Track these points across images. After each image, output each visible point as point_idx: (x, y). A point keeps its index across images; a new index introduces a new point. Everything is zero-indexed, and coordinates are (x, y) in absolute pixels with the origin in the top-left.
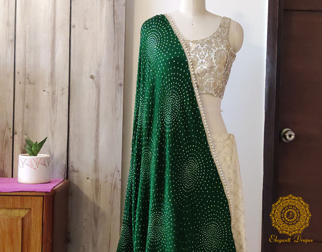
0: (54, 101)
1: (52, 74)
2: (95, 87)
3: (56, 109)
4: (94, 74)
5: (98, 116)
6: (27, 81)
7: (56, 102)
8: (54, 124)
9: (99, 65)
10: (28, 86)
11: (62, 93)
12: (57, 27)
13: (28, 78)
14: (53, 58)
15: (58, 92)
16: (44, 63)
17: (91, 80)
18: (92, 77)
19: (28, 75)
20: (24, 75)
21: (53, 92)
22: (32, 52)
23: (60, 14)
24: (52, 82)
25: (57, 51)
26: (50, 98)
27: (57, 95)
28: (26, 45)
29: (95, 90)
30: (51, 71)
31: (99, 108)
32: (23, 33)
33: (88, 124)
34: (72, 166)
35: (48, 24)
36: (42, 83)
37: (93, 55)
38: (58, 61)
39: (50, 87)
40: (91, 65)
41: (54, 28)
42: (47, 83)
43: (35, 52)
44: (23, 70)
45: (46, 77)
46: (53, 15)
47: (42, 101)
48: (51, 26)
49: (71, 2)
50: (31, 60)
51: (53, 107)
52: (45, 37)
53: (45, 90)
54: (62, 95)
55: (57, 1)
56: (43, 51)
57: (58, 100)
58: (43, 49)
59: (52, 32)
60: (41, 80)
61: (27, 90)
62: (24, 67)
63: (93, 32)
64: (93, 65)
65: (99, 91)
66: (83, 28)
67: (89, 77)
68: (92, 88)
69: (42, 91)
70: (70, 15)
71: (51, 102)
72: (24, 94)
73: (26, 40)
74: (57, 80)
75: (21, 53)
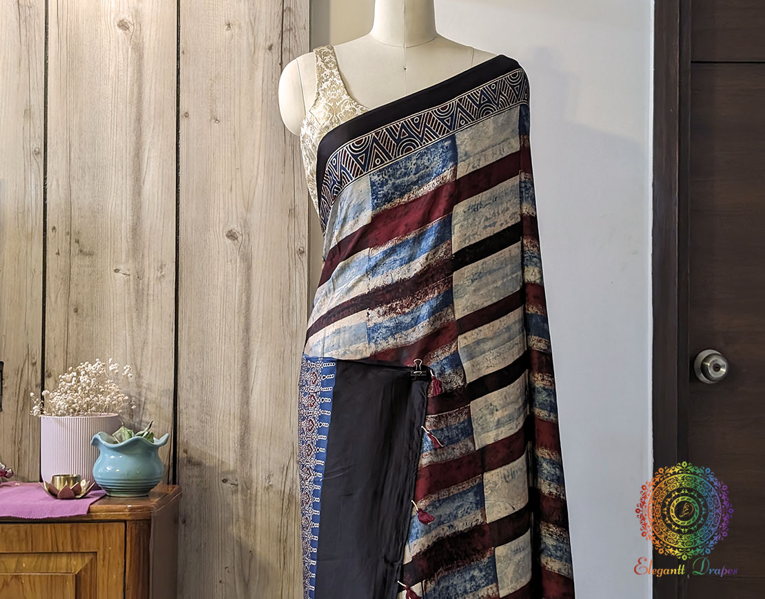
0: (140, 295)
1: (136, 231)
2: (238, 260)
3: (145, 315)
4: (235, 227)
5: (247, 329)
6: (75, 248)
7: (145, 297)
8: (143, 349)
9: (248, 208)
10: (77, 261)
11: (159, 275)
12: (145, 117)
13: (77, 242)
14: (137, 191)
15: (151, 274)
16: (117, 204)
17: (229, 241)
18: (231, 235)
19: (79, 232)
20: (68, 234)
21: (138, 273)
22: (87, 178)
23: (153, 87)
24: (136, 250)
25: (146, 176)
26: (132, 287)
27: (146, 279)
28: (72, 161)
29: (238, 266)
30: (133, 223)
31: (249, 309)
32: (63, 134)
33: (223, 348)
34: (186, 452)
35: (124, 112)
36: (112, 252)
37: (234, 181)
38: (149, 199)
39: (130, 261)
40: (230, 208)
41: (139, 120)
42: (124, 253)
43: (94, 180)
44: (64, 223)
45: (121, 237)
46: (136, 89)
47: (111, 295)
48: (130, 116)
49: (178, 59)
50: (85, 196)
51: (139, 310)
52: (116, 142)
53: (118, 268)
54: (160, 280)
55: (145, 56)
56: (113, 176)
57: (151, 292)
58: (114, 172)
59: (135, 130)
60: (109, 245)
61: (75, 270)
62: (68, 214)
63: (232, 127)
64: (234, 207)
65: (249, 268)
66: (209, 118)
67: (225, 234)
68: (233, 261)
69: (113, 272)
70: (178, 88)
71: (133, 297)
72: (68, 280)
73: (73, 150)
74: (147, 245)
75: (60, 183)
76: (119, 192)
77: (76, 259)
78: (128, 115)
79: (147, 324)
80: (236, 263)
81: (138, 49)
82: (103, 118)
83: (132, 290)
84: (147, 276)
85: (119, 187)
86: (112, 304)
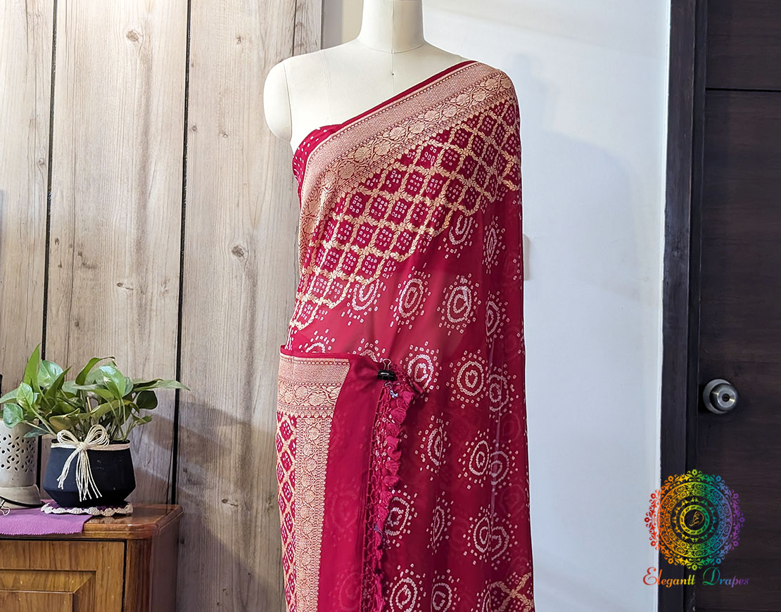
0: (143, 310)
1: (140, 245)
2: (244, 276)
3: (147, 331)
4: (242, 243)
5: (251, 347)
6: (78, 260)
7: (148, 312)
8: (144, 365)
9: (255, 224)
10: (79, 273)
11: (163, 290)
12: (152, 130)
13: (80, 254)
14: (143, 205)
15: (154, 289)
16: (122, 218)
17: (234, 257)
18: (237, 252)
19: (82, 245)
20: (71, 246)
21: (141, 287)
22: (91, 190)
23: (161, 100)
24: (140, 264)
25: (153, 189)
26: (135, 301)
27: (150, 294)
28: (77, 172)
29: (243, 282)
30: (137, 237)
31: (253, 327)
32: (69, 145)
33: (226, 366)
34: (186, 471)
35: (131, 124)
36: (116, 265)
37: (241, 197)
38: (154, 213)
39: (134, 275)
40: (236, 223)
41: (146, 132)
42: (127, 267)
43: (99, 192)
44: (67, 235)
45: (125, 251)
46: (143, 101)
47: (114, 309)
48: (137, 127)
49: (187, 71)
50: (89, 209)
51: (141, 325)
52: (123, 155)
53: (121, 282)
54: (163, 295)
55: (154, 68)
56: (119, 189)
57: (154, 307)
58: (119, 184)
59: (141, 142)
60: (113, 259)
61: (77, 283)
62: (72, 226)
63: (241, 142)
64: (241, 223)
65: (254, 285)
66: (218, 132)
67: (230, 250)
68: (238, 278)
69: (116, 287)
70: (186, 101)
71: (135, 312)
72: (69, 294)
73: (78, 161)
74: (152, 260)
75: (64, 194)
76: (124, 205)
77: (79, 272)
78: (135, 127)
79: (149, 341)
80: (241, 279)
81: (147, 61)
82: (110, 130)
83: (134, 305)
84: (151, 291)
85: (124, 200)
86: (114, 318)
